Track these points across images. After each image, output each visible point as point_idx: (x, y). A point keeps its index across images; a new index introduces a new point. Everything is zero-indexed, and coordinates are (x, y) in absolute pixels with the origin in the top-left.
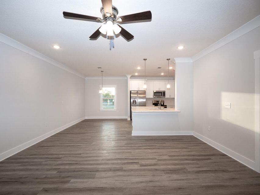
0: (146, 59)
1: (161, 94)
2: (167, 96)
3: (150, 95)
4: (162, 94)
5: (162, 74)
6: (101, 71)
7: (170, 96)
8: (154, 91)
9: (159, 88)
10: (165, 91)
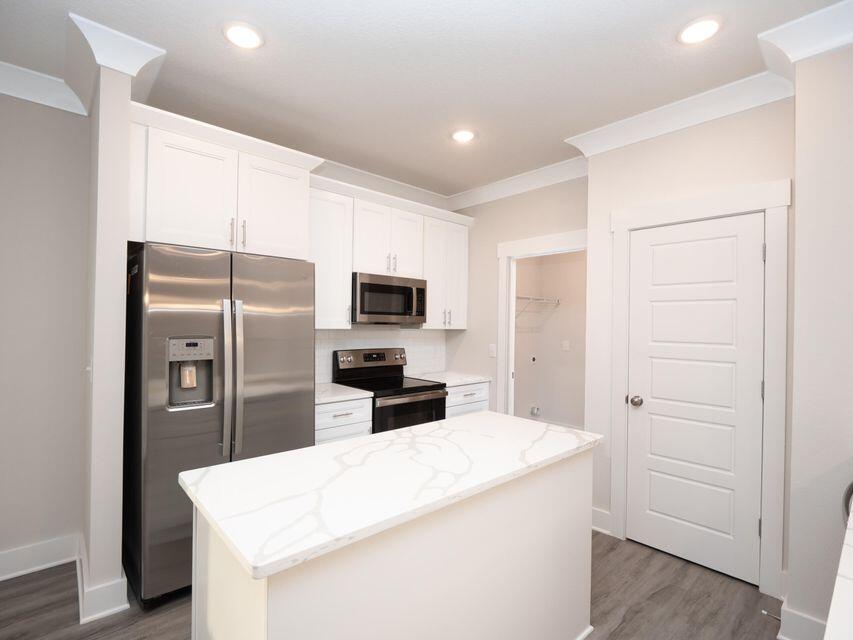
1: (402, 298)
2: (435, 317)
8: (354, 275)
9: (391, 259)
10: (424, 282)
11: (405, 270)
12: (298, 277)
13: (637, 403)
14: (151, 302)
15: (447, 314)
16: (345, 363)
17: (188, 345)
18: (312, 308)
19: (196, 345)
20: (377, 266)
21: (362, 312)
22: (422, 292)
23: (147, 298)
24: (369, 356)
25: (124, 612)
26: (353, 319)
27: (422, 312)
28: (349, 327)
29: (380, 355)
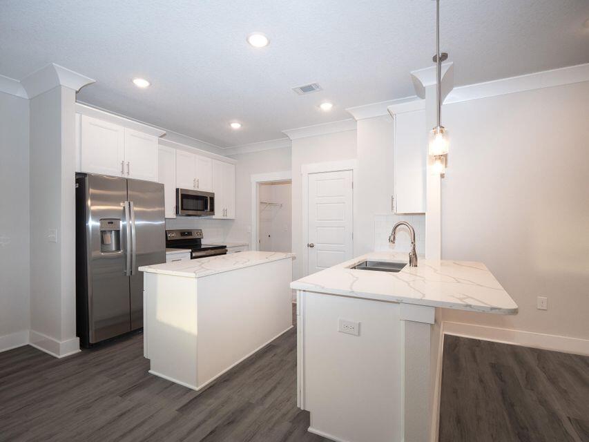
1: (200, 202)
2: (220, 212)
4: (204, 202)
8: (177, 190)
9: (196, 182)
10: (214, 194)
11: (204, 188)
12: (153, 191)
13: (312, 246)
14: (92, 205)
15: (225, 211)
16: (172, 236)
17: (109, 223)
18: (163, 209)
19: (112, 223)
20: (189, 185)
21: (182, 209)
22: (212, 199)
23: (89, 202)
24: (183, 233)
25: (78, 353)
26: (177, 213)
27: (212, 210)
28: (175, 217)
29: (190, 233)
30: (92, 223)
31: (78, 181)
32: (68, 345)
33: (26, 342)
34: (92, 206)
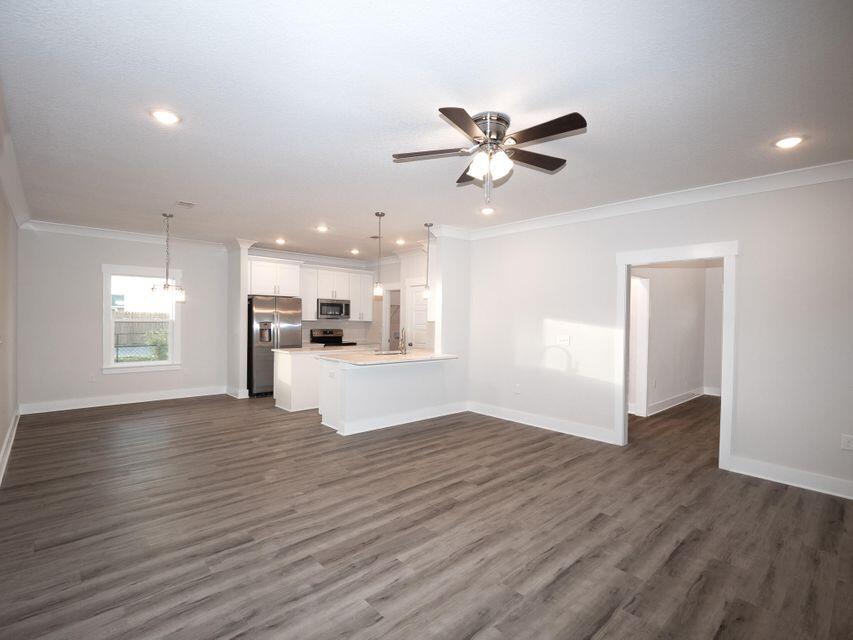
0: (383, 215)
1: (338, 308)
2: (354, 316)
3: (310, 312)
4: (340, 308)
5: (355, 252)
6: (164, 215)
7: (361, 315)
8: (318, 300)
9: (334, 292)
10: (349, 301)
11: (341, 296)
12: (295, 303)
13: (411, 345)
16: (316, 334)
17: (264, 325)
18: (300, 311)
20: (327, 296)
21: (321, 314)
22: (348, 306)
24: (325, 332)
25: (248, 397)
26: (318, 317)
27: (348, 313)
28: (316, 320)
29: (331, 332)
30: (256, 326)
31: (249, 300)
32: (243, 393)
33: (224, 392)
34: (255, 310)
